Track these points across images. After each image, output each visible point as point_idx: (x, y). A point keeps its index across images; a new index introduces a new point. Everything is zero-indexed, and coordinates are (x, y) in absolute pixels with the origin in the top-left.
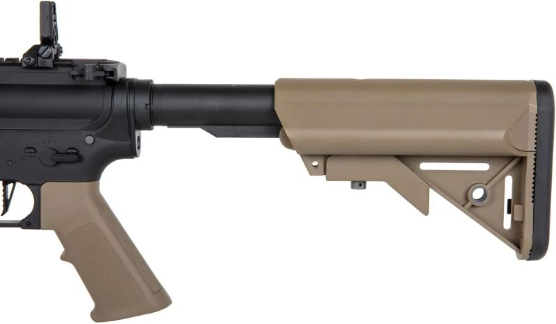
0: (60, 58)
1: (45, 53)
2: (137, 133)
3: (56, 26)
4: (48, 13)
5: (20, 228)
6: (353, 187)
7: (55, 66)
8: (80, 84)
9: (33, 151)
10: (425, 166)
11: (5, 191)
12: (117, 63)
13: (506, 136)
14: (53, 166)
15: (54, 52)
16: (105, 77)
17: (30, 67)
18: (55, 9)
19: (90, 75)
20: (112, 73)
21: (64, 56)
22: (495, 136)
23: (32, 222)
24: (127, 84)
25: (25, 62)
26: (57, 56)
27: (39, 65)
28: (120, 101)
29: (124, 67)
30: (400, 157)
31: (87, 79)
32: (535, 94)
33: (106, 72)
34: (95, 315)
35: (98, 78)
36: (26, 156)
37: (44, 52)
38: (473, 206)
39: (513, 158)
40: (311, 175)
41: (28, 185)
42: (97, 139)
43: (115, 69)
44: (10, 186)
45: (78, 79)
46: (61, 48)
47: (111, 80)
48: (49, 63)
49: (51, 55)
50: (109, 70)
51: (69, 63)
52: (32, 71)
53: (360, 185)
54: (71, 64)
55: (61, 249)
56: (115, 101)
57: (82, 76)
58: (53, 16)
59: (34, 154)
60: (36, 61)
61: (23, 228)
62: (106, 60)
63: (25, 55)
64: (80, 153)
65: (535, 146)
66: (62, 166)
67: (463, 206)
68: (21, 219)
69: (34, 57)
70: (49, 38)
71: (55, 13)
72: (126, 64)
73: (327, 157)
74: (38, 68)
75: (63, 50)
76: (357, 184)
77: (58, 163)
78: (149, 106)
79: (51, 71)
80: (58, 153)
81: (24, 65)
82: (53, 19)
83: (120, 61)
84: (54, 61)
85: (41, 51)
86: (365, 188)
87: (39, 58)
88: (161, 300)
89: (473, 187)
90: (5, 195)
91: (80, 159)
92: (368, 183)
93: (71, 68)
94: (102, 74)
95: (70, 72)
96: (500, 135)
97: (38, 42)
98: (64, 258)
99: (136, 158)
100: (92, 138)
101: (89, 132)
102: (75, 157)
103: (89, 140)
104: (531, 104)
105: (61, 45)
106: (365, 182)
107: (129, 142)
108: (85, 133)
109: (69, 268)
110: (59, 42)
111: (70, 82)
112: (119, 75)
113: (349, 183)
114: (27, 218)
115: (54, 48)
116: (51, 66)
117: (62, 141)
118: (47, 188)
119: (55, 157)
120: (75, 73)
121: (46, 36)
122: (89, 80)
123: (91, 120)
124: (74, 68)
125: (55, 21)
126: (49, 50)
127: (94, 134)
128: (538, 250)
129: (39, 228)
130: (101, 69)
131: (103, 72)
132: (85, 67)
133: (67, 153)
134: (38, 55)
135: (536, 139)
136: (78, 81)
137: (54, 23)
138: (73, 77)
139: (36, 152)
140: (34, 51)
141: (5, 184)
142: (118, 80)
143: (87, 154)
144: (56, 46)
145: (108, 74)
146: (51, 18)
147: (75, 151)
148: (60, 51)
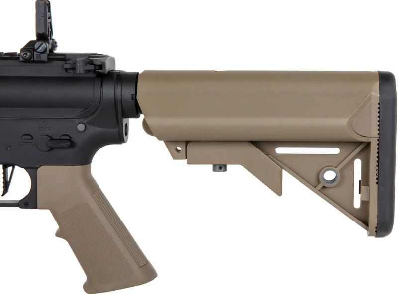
0: (55, 52)
1: (41, 48)
2: (125, 121)
3: (51, 23)
4: (44, 11)
5: (18, 208)
6: (214, 170)
7: (50, 60)
8: (71, 76)
9: (30, 137)
10: (280, 150)
11: (5, 173)
12: (106, 56)
13: (350, 124)
14: (48, 151)
15: (49, 47)
16: (95, 69)
17: (27, 61)
18: (49, 8)
19: (80, 69)
20: (101, 66)
21: (58, 50)
22: (339, 123)
23: (29, 202)
24: (115, 76)
25: (22, 56)
26: (51, 51)
27: (35, 59)
28: (109, 91)
29: (113, 60)
30: (255, 143)
31: (78, 72)
32: (377, 84)
33: (95, 65)
34: (88, 287)
35: (88, 71)
36: (24, 142)
37: (39, 47)
38: (324, 187)
39: (360, 143)
40: (174, 159)
41: (26, 168)
42: (88, 126)
43: (104, 63)
44: (10, 169)
45: (71, 71)
46: (56, 43)
47: (101, 72)
48: (44, 57)
49: (46, 50)
50: (99, 63)
51: (63, 57)
52: (29, 64)
53: (221, 168)
54: (64, 57)
55: (56, 227)
56: (104, 92)
57: (74, 68)
58: (48, 14)
59: (31, 140)
60: (32, 55)
61: (21, 208)
62: (96, 54)
63: (22, 50)
64: (72, 139)
65: (378, 132)
66: (56, 151)
67: (315, 187)
68: (20, 199)
69: (30, 51)
70: (45, 34)
71: (49, 11)
72: (114, 57)
73: (187, 143)
74: (34, 61)
75: (58, 44)
76: (218, 167)
77: (52, 148)
78: (134, 96)
79: (46, 64)
80: (52, 139)
81: (21, 59)
82: (48, 17)
83: (109, 55)
84: (48, 55)
85: (36, 46)
86: (225, 170)
87: (35, 52)
88: (147, 273)
89: (324, 170)
90: (5, 178)
91: (72, 144)
92: (228, 166)
93: (64, 62)
94: (91, 67)
95: (63, 66)
96: (343, 122)
97: (34, 38)
98: (58, 235)
99: (123, 144)
100: (84, 126)
101: (81, 120)
102: (68, 143)
103: (81, 127)
104: (373, 93)
105: (56, 40)
106: (225, 166)
107: (118, 129)
108: (77, 121)
109: (64, 244)
110: (54, 37)
111: (64, 74)
112: (108, 67)
113: (211, 166)
114: (25, 198)
115: (48, 43)
116: (46, 60)
117: (57, 128)
118: (43, 171)
119: (49, 143)
120: (67, 66)
121: (42, 33)
122: (80, 73)
123: (82, 110)
124: (67, 62)
125: (50, 18)
126: (44, 45)
127: (85, 122)
128: (383, 228)
129: (35, 207)
130: (91, 62)
131: (93, 66)
132: (76, 60)
133: (60, 139)
134: (34, 50)
135: (378, 125)
136: (70, 74)
137: (49, 21)
138: (66, 69)
139: (32, 138)
140: (30, 47)
141: (5, 168)
142: (107, 72)
143: (78, 140)
144: (51, 42)
145: (97, 67)
146: (45, 16)
147: (69, 138)
148: (54, 45)
